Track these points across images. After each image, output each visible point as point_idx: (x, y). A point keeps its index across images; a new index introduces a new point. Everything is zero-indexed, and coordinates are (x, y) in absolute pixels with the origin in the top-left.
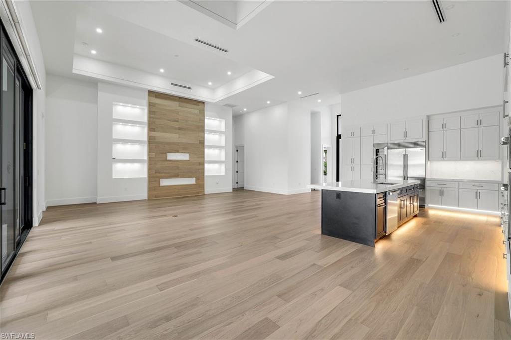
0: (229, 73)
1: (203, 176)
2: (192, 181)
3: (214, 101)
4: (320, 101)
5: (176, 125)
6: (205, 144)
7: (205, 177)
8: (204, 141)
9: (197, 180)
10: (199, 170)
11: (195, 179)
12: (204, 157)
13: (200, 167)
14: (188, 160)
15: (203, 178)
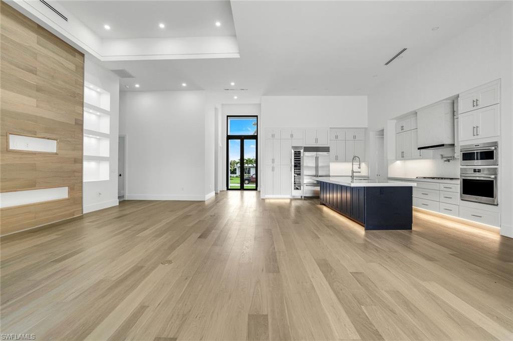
0: (162, 26)
1: (82, 182)
2: (61, 193)
3: (102, 59)
4: (236, 97)
5: (32, 79)
6: (85, 127)
7: (84, 184)
8: (82, 121)
9: (71, 190)
10: (74, 171)
11: (67, 188)
12: (82, 150)
13: (77, 166)
14: (56, 154)
15: (82, 186)
